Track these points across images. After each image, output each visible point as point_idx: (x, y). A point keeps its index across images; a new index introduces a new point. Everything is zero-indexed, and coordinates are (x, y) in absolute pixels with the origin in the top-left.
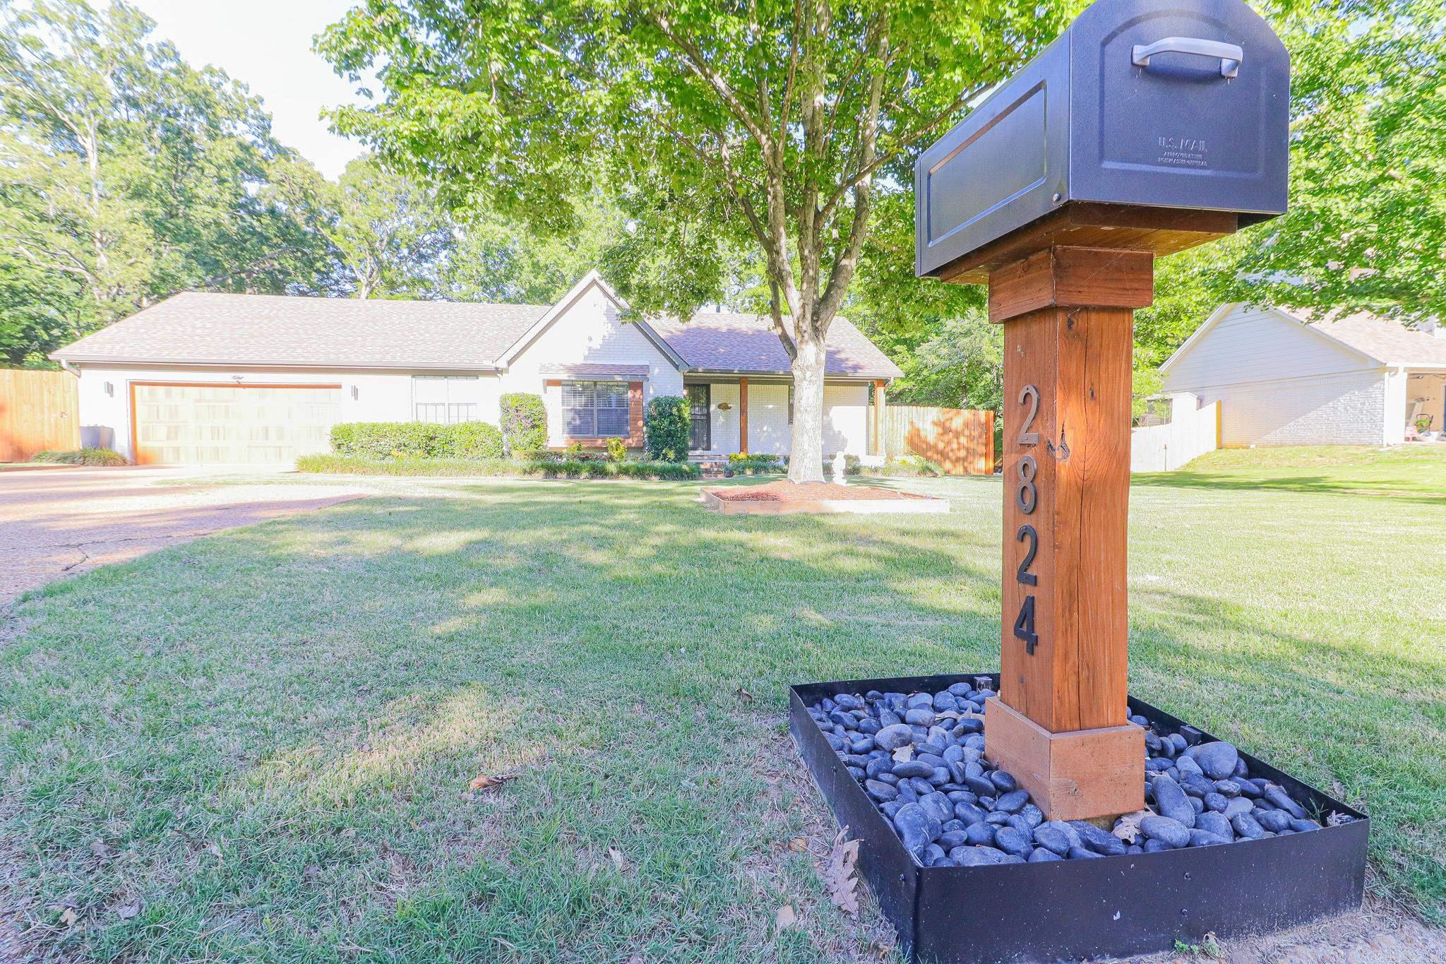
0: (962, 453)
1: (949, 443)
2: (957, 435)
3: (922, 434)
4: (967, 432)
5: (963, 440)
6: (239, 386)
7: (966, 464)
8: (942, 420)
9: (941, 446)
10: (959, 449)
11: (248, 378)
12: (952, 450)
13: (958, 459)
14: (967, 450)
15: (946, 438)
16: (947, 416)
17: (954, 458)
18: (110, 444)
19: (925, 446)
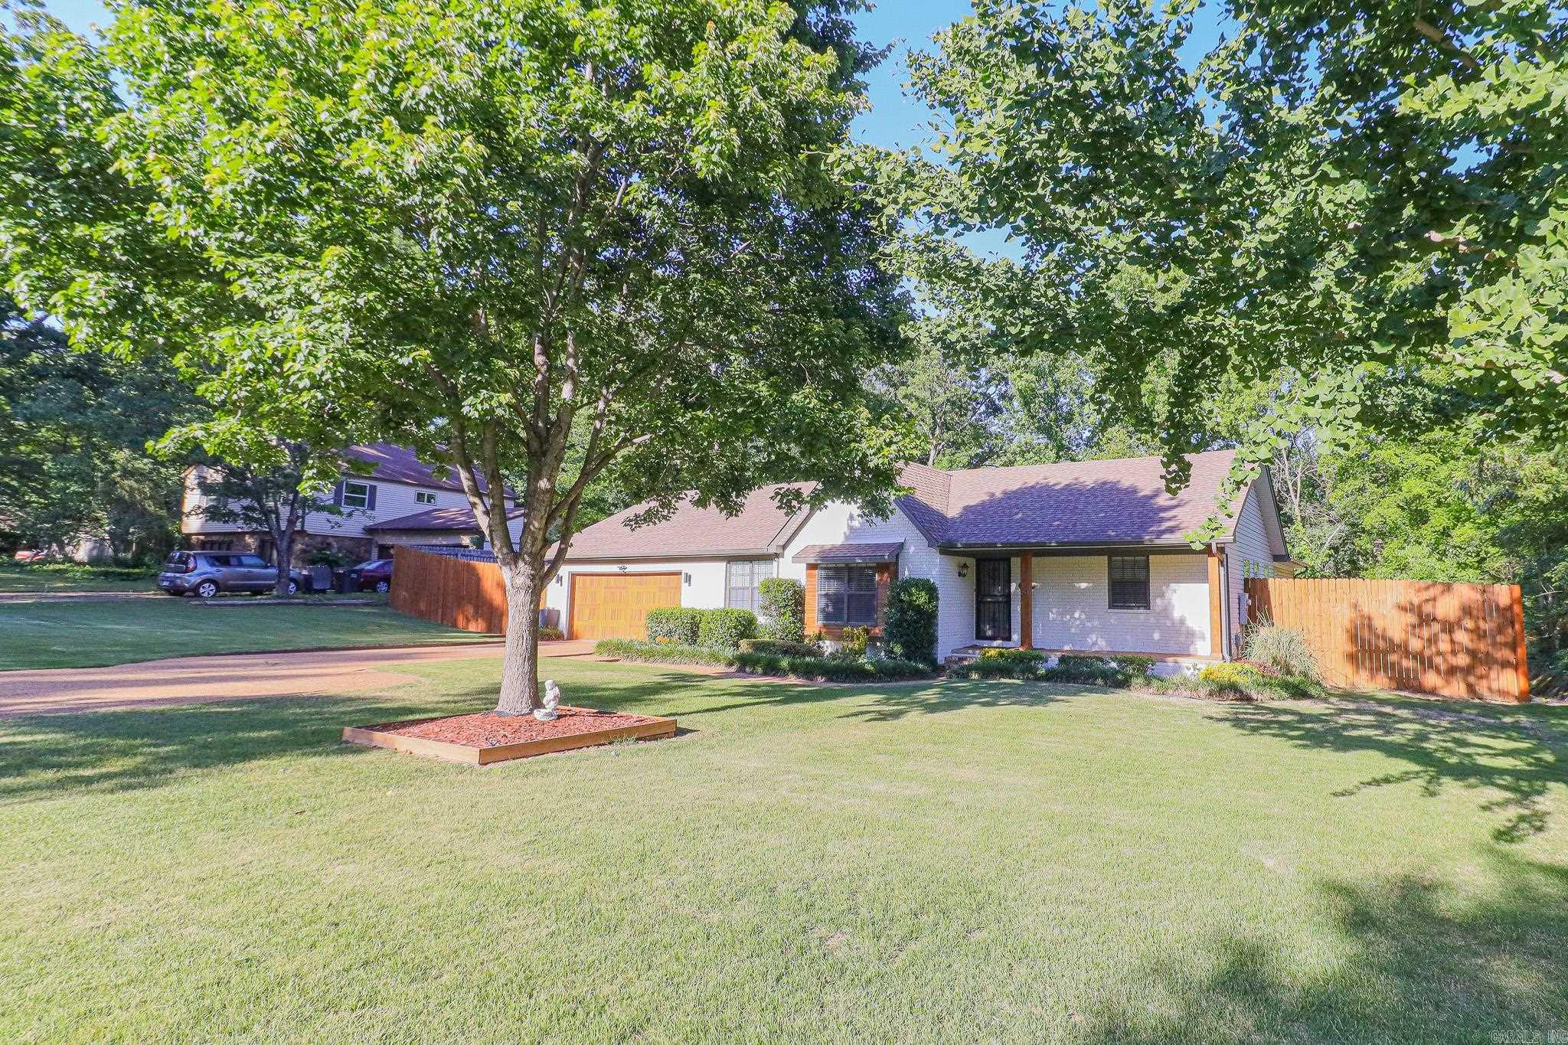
0: (1462, 660)
1: (1432, 640)
2: (1449, 627)
3: (1378, 624)
4: (1469, 623)
5: (1461, 637)
6: (626, 575)
7: (1472, 679)
8: (1416, 601)
9: (1415, 644)
10: (1454, 653)
11: (631, 568)
12: (1439, 653)
13: (1452, 671)
14: (1472, 653)
15: (1426, 632)
16: (1426, 595)
17: (1443, 667)
18: (557, 624)
19: (1381, 644)
